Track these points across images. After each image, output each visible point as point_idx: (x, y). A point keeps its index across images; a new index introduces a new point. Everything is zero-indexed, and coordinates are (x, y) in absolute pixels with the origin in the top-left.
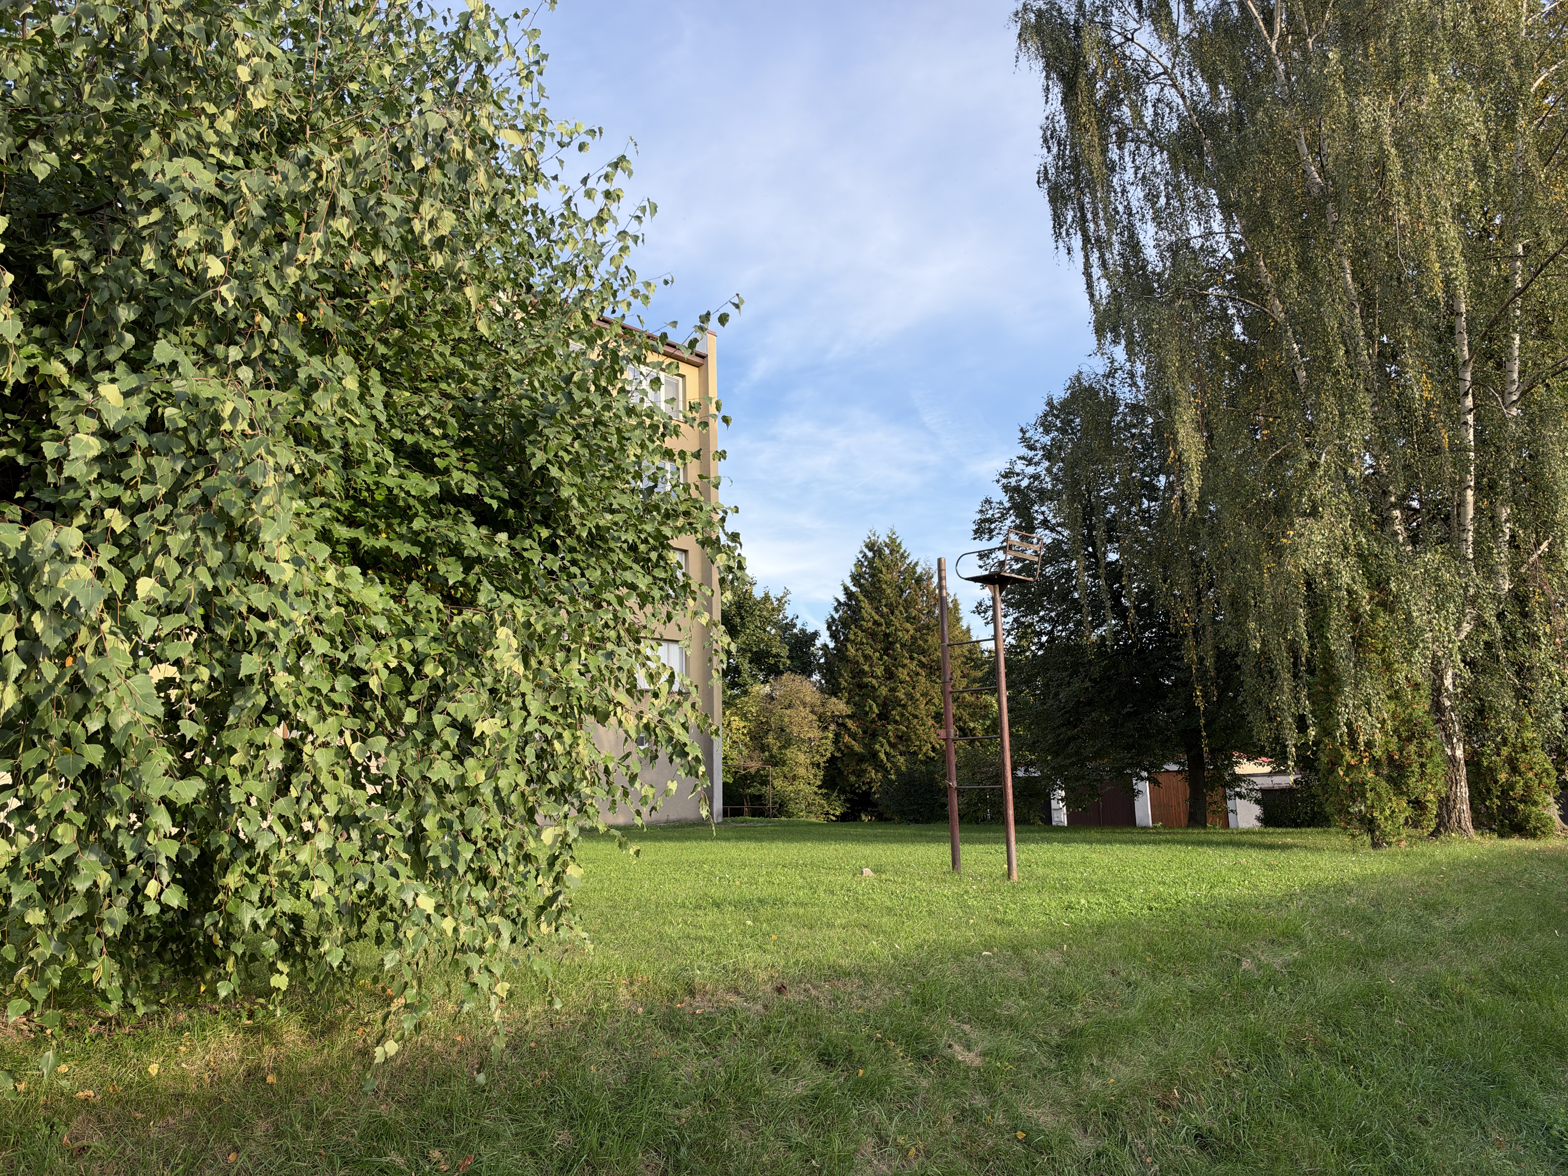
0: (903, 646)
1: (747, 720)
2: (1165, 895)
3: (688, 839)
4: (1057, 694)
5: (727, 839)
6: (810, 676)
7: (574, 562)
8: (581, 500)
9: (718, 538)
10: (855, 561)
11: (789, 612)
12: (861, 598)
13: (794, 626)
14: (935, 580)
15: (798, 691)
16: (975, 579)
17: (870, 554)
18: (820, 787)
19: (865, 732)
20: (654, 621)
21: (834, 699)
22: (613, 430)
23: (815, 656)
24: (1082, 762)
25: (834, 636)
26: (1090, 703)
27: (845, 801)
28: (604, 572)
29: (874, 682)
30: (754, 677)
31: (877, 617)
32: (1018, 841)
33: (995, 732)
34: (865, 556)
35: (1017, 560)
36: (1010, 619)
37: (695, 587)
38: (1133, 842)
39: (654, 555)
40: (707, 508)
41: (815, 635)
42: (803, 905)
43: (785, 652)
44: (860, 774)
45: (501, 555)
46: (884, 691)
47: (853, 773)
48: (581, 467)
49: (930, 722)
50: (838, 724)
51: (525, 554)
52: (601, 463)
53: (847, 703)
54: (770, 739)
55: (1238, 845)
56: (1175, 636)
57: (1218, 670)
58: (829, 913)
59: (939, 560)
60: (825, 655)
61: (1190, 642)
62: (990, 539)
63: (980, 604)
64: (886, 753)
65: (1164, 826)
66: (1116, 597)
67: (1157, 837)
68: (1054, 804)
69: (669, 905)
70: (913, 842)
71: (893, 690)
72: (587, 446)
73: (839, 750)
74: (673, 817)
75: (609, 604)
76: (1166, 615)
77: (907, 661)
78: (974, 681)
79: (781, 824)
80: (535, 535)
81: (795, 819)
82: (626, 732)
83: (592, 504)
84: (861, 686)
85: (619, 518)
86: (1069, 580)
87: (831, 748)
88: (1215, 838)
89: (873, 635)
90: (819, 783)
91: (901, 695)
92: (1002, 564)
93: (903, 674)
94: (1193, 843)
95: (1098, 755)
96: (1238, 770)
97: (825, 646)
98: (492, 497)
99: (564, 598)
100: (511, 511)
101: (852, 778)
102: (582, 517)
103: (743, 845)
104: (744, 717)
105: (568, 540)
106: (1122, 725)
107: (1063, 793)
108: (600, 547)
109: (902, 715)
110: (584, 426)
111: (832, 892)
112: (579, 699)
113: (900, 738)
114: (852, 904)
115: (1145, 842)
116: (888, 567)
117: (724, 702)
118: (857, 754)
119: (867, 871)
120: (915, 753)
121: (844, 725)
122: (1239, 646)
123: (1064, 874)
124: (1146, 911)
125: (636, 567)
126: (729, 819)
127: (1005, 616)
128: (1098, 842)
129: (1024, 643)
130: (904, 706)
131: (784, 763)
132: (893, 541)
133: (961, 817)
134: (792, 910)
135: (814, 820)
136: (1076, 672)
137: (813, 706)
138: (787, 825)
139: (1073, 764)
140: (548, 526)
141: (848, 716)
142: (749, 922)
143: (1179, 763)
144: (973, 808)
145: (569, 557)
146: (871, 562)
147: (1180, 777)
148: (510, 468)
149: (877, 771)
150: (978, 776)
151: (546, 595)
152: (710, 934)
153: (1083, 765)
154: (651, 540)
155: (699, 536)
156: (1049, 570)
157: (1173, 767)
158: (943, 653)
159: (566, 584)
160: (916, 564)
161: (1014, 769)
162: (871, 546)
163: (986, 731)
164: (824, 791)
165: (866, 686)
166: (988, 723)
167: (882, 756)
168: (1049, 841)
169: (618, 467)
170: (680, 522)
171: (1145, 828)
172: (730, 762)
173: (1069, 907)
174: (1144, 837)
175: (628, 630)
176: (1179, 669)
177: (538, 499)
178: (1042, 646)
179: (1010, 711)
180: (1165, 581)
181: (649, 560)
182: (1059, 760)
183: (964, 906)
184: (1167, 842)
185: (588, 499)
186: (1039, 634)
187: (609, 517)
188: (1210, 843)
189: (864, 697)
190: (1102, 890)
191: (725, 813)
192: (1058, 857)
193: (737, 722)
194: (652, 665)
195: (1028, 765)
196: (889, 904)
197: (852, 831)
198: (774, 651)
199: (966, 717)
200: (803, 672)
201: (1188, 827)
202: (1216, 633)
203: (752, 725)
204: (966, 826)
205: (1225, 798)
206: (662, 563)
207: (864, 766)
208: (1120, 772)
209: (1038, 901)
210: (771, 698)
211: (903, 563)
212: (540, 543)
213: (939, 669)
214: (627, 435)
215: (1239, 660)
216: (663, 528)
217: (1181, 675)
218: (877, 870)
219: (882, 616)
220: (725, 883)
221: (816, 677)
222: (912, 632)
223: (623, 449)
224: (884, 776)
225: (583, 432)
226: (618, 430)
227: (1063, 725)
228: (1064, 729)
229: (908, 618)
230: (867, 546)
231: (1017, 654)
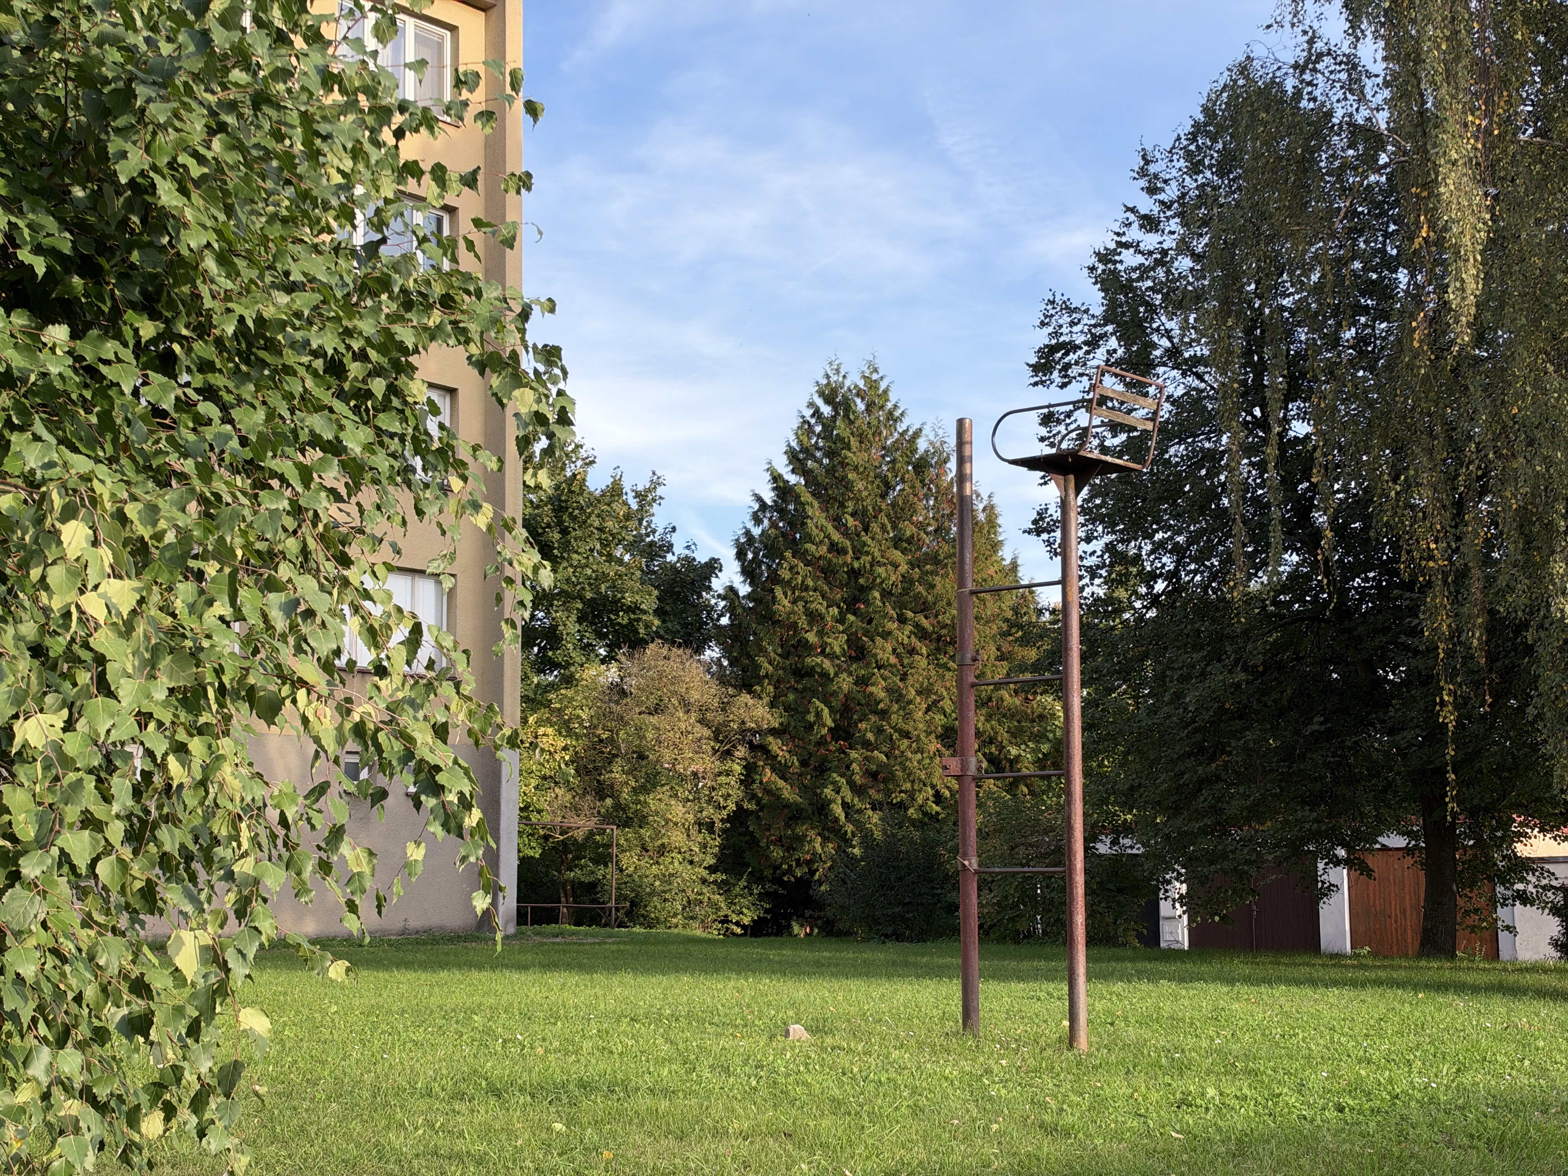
0: (886, 594)
1: (570, 733)
2: (1369, 1084)
3: (444, 965)
4: (1178, 696)
5: (523, 967)
6: (699, 650)
7: (209, 393)
8: (223, 260)
9: (514, 356)
10: (796, 423)
11: (660, 519)
12: (806, 497)
13: (670, 547)
14: (952, 465)
15: (675, 680)
16: (1031, 463)
17: (826, 410)
18: (712, 869)
19: (804, 763)
20: (381, 519)
21: (745, 698)
22: (294, 118)
23: (710, 609)
24: (1222, 828)
25: (749, 572)
26: (1242, 714)
27: (762, 897)
28: (271, 415)
29: (827, 664)
30: (587, 649)
31: (836, 536)
32: (1090, 976)
33: (1056, 765)
34: (817, 413)
35: (1115, 428)
36: (1097, 545)
37: (463, 453)
38: (1313, 983)
39: (378, 386)
40: (491, 293)
41: (713, 566)
42: (668, 1093)
43: (649, 601)
44: (792, 844)
45: (54, 370)
46: (845, 683)
47: (779, 841)
48: (226, 193)
49: (934, 745)
50: (752, 747)
51: (104, 369)
52: (269, 185)
53: (772, 705)
54: (617, 773)
55: (1515, 991)
56: (1409, 586)
57: (1492, 658)
58: (718, 1110)
59: (960, 423)
60: (731, 609)
61: (1438, 598)
62: (1063, 386)
63: (1041, 515)
64: (845, 805)
65: (1374, 954)
66: (1303, 508)
67: (1360, 974)
68: (1165, 908)
69: (398, 1091)
70: (889, 976)
71: (863, 681)
72: (237, 146)
73: (753, 797)
74: (416, 922)
75: (282, 479)
76: (1396, 547)
77: (893, 626)
78: (1023, 668)
79: (634, 940)
80: (127, 332)
81: (660, 930)
82: (317, 740)
83: (248, 273)
84: (801, 673)
85: (304, 301)
86: (1212, 473)
87: (737, 793)
88: (1471, 978)
89: (827, 572)
90: (710, 861)
91: (878, 690)
92: (1084, 433)
93: (883, 650)
94: (1428, 986)
95: (1254, 813)
96: (1522, 850)
97: (731, 590)
98: (38, 250)
99: (188, 466)
100: (76, 280)
101: (777, 853)
102: (228, 296)
103: (556, 979)
104: (565, 728)
105: (198, 346)
106: (1303, 756)
107: (1184, 888)
108: (264, 364)
109: (879, 731)
110: (232, 106)
111: (727, 1070)
112: (219, 671)
113: (873, 775)
114: (764, 1092)
115: (1335, 983)
116: (862, 438)
117: (525, 699)
118: (787, 806)
119: (797, 1030)
120: (902, 806)
121: (763, 749)
122: (1532, 610)
123: (1179, 1039)
124: (1331, 1114)
125: (339, 406)
126: (528, 929)
127: (1088, 540)
128: (1247, 980)
129: (1121, 593)
130: (884, 714)
131: (643, 821)
132: (873, 385)
133: (986, 931)
134: (644, 1102)
135: (699, 933)
136: (1217, 656)
137: (703, 710)
138: (645, 941)
139: (1204, 831)
140: (154, 316)
141: (773, 732)
142: (558, 1126)
143: (1409, 834)
144: (1010, 914)
145: (198, 380)
146: (828, 426)
147: (1409, 861)
148: (78, 192)
149: (825, 840)
150: (1021, 851)
151: (146, 457)
152: (480, 1147)
153: (1226, 833)
154: (373, 354)
155: (474, 349)
156: (1176, 451)
157: (1397, 841)
158: (962, 610)
159: (191, 437)
160: (918, 433)
161: (1090, 838)
162: (829, 394)
163: (1040, 763)
164: (720, 877)
165: (810, 672)
166: (1045, 748)
167: (838, 810)
168: (1153, 977)
169: (305, 195)
170: (436, 317)
171: (1337, 956)
172: (534, 817)
173: (1184, 1103)
174: (1335, 974)
175: (322, 538)
176: (1416, 652)
177: (135, 257)
178: (1155, 601)
179: (1087, 727)
180: (1395, 480)
181: (369, 394)
182: (1179, 821)
183: (982, 1098)
184: (1378, 983)
185: (241, 263)
186: (1153, 577)
187: (283, 299)
188: (1460, 988)
189: (806, 694)
190: (1249, 1072)
191: (521, 918)
192: (1167, 1008)
193: (550, 737)
194: (376, 610)
195: (1119, 831)
196: (836, 1092)
197: (772, 954)
198: (628, 599)
199: (1003, 736)
200: (686, 644)
201: (1420, 956)
202: (1490, 581)
203: (580, 745)
204: (994, 947)
205: (1493, 903)
206: (396, 402)
207: (800, 830)
208: (1295, 848)
209: (1125, 1091)
210: (619, 691)
211: (892, 428)
212: (139, 349)
213: (952, 643)
214: (324, 128)
215: (1530, 636)
216: (397, 328)
217: (1418, 663)
218: (817, 1029)
219: (846, 534)
220: (514, 1050)
221: (712, 653)
222: (904, 568)
223: (314, 155)
224: (838, 849)
225: (230, 119)
226: (306, 118)
227: (1189, 755)
228: (1190, 763)
229: (897, 542)
230: (821, 394)
231: (1107, 615)
